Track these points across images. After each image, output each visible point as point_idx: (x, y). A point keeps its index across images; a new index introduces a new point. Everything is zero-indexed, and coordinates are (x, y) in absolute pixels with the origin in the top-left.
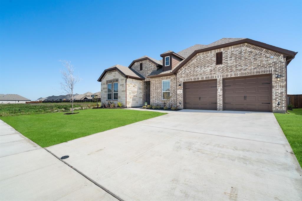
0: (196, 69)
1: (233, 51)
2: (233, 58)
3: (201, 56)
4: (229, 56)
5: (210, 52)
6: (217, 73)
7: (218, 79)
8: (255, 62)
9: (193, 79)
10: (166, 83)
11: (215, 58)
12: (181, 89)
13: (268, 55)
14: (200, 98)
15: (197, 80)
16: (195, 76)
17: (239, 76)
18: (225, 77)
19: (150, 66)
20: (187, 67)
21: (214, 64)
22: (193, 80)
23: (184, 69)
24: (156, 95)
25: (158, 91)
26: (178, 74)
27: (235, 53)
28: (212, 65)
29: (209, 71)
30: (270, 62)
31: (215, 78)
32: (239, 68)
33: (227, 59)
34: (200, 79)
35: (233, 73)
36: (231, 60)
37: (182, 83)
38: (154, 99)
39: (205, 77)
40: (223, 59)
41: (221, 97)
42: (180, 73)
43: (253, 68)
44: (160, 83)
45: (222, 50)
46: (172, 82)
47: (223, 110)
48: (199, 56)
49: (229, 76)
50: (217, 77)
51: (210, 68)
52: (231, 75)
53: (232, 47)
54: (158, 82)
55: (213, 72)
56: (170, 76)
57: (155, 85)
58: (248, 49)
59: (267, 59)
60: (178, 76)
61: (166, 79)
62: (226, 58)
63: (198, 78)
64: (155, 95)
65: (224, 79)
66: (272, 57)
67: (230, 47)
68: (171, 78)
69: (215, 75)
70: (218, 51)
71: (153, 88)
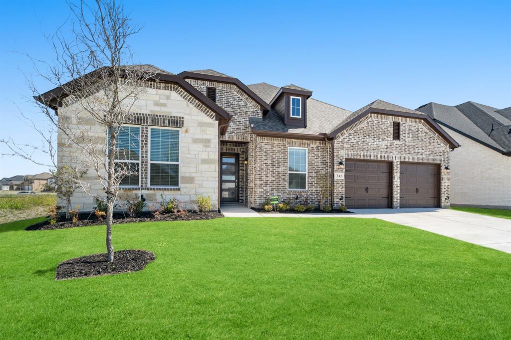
0: (367, 139)
1: (411, 126)
2: (411, 136)
3: (374, 118)
4: (407, 132)
5: (386, 116)
6: (394, 152)
7: (395, 161)
8: (429, 147)
9: (362, 155)
10: (298, 154)
11: (392, 129)
12: (342, 171)
13: (439, 141)
14: (367, 189)
15: (368, 158)
16: (365, 151)
17: (416, 161)
18: (403, 160)
19: (242, 103)
20: (352, 132)
21: (391, 138)
22: (362, 158)
23: (347, 135)
24: (274, 179)
25: (280, 170)
26: (336, 141)
27: (413, 129)
28: (388, 139)
29: (384, 147)
30: (441, 150)
31: (391, 159)
32: (416, 150)
33: (404, 135)
34: (373, 158)
35: (410, 156)
36: (409, 137)
37: (344, 160)
38: (269, 189)
39: (379, 156)
40: (401, 133)
41: (398, 188)
42: (340, 140)
43: (428, 153)
44: (285, 152)
45: (400, 120)
46: (313, 155)
47: (401, 208)
48: (370, 119)
49: (407, 160)
50: (394, 158)
51: (385, 143)
52: (410, 158)
53: (411, 119)
54: (279, 149)
55: (389, 150)
56: (309, 142)
57: (271, 154)
58: (424, 128)
59: (438, 146)
60: (336, 145)
61: (300, 146)
62: (404, 133)
63: (370, 156)
64: (270, 179)
65: (401, 163)
66: (442, 145)
67: (408, 119)
68: (312, 145)
69: (392, 155)
70: (395, 119)
71: (266, 162)
